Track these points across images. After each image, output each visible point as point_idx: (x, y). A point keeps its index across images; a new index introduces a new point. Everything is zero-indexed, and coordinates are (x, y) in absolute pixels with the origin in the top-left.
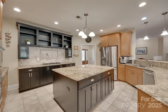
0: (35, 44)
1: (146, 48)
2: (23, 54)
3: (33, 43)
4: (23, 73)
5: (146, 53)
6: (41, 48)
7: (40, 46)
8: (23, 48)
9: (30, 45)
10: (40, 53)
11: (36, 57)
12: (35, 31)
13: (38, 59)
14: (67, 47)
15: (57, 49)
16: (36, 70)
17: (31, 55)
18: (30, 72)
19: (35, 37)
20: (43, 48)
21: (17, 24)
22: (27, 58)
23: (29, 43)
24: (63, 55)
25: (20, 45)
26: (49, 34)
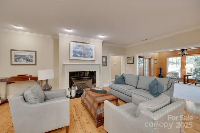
1: (34, 53)
5: (34, 63)
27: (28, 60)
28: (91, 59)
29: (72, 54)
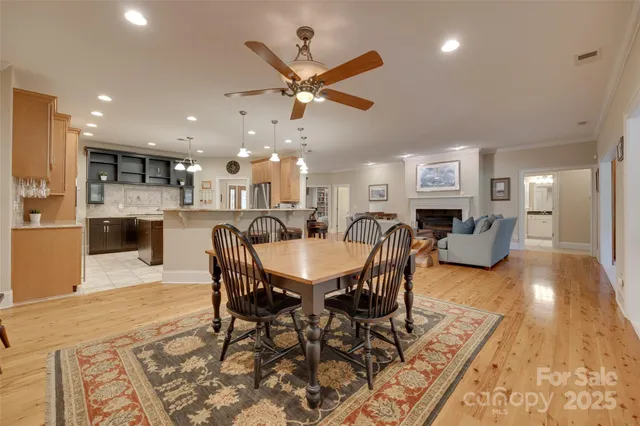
0: (116, 179)
2: (95, 197)
3: (113, 178)
4: (95, 225)
6: (126, 186)
7: (123, 183)
8: (95, 187)
9: (107, 182)
10: (125, 196)
11: (116, 203)
12: (116, 157)
13: (121, 206)
14: (183, 183)
15: (159, 188)
16: (117, 223)
17: (107, 199)
18: (106, 224)
19: (116, 167)
20: (131, 187)
21: (86, 149)
22: (100, 203)
23: (104, 178)
24: (176, 200)
25: (90, 182)
26: (143, 161)
27: (381, 196)
28: (453, 188)
29: (419, 183)
